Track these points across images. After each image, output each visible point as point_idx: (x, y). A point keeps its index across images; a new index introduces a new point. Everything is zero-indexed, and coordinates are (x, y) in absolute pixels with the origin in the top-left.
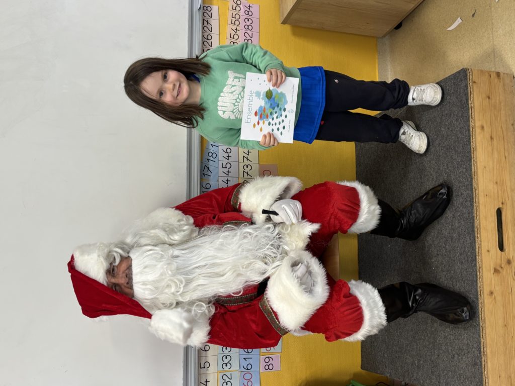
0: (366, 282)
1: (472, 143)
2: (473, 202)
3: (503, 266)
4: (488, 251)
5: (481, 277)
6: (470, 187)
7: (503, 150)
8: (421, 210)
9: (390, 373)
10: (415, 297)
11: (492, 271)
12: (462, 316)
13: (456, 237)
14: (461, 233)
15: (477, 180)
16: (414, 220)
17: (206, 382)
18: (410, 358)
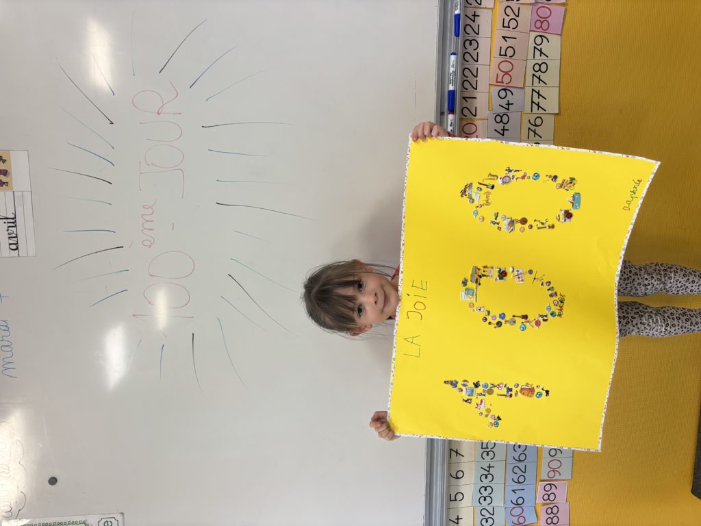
17: (458, 519)
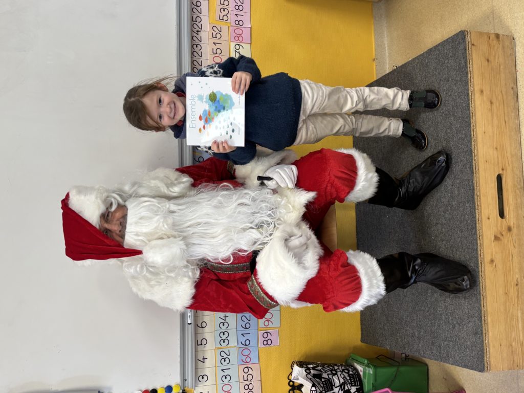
0: (364, 251)
1: (471, 108)
2: (473, 168)
3: (503, 233)
4: (489, 218)
5: (482, 245)
6: (469, 153)
7: (503, 115)
8: (419, 179)
9: (390, 345)
10: (414, 267)
11: (493, 238)
12: (463, 285)
13: (455, 206)
14: (460, 201)
15: (477, 146)
16: (412, 189)
17: (204, 359)
18: (410, 330)
